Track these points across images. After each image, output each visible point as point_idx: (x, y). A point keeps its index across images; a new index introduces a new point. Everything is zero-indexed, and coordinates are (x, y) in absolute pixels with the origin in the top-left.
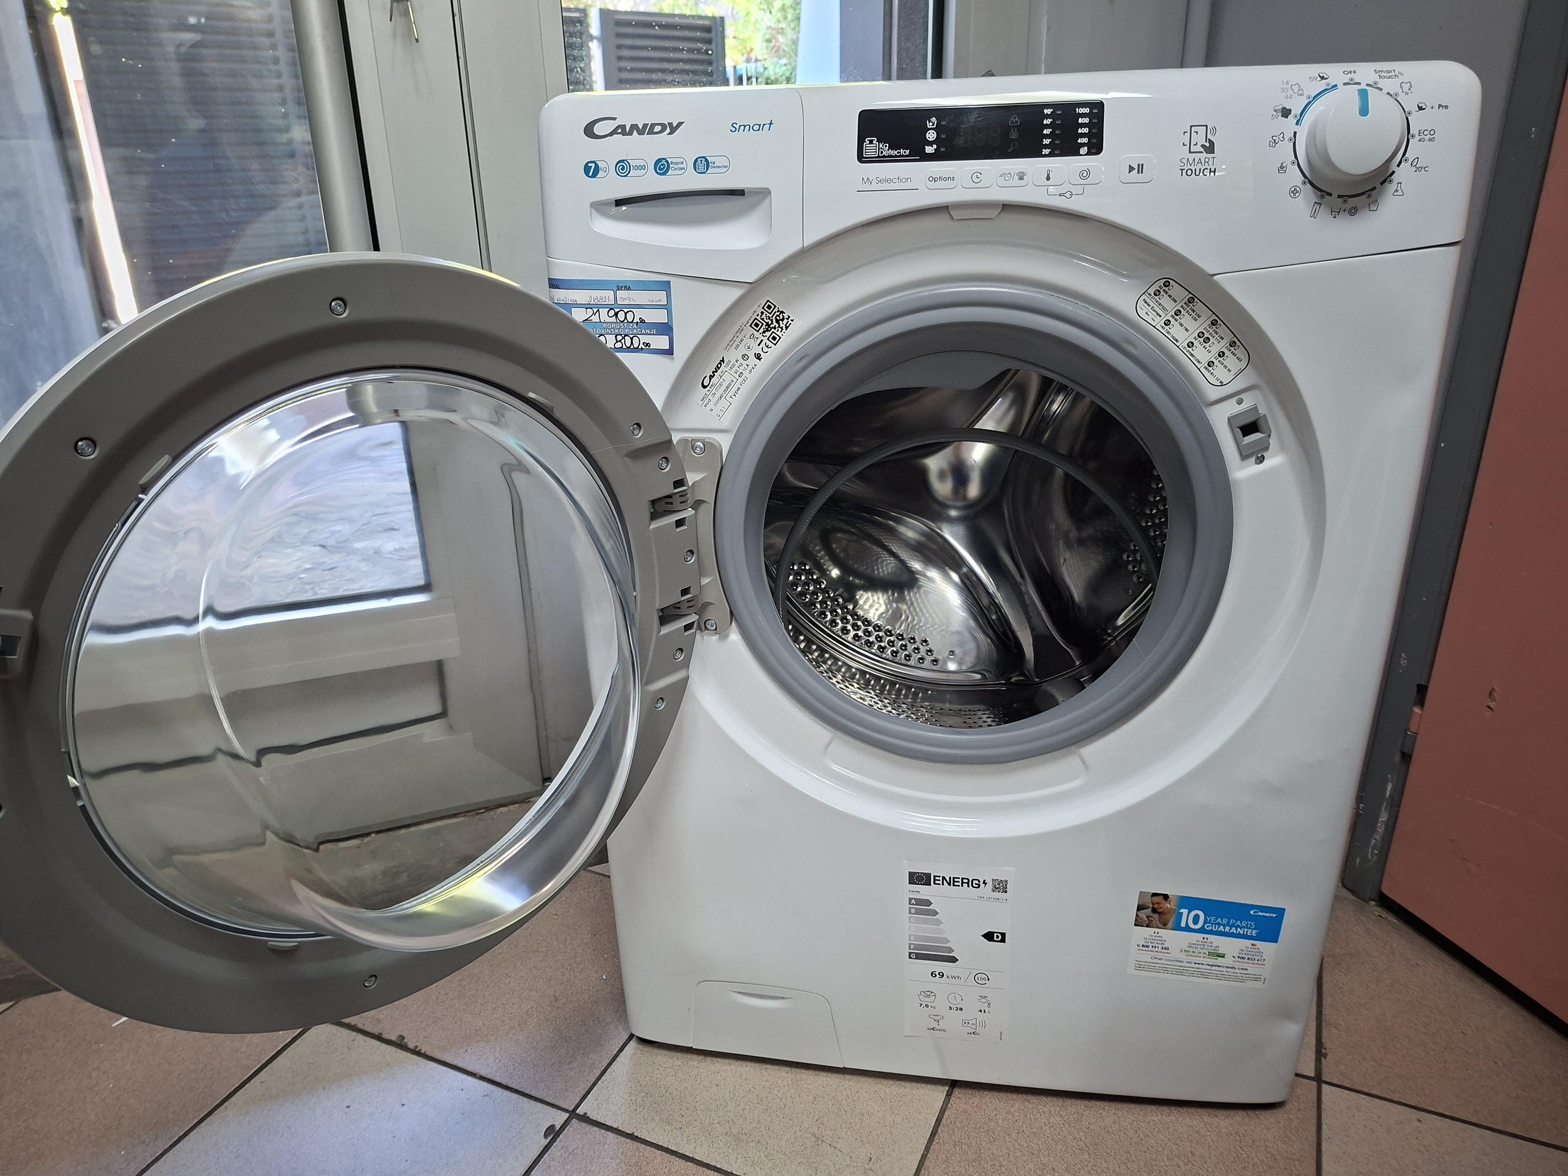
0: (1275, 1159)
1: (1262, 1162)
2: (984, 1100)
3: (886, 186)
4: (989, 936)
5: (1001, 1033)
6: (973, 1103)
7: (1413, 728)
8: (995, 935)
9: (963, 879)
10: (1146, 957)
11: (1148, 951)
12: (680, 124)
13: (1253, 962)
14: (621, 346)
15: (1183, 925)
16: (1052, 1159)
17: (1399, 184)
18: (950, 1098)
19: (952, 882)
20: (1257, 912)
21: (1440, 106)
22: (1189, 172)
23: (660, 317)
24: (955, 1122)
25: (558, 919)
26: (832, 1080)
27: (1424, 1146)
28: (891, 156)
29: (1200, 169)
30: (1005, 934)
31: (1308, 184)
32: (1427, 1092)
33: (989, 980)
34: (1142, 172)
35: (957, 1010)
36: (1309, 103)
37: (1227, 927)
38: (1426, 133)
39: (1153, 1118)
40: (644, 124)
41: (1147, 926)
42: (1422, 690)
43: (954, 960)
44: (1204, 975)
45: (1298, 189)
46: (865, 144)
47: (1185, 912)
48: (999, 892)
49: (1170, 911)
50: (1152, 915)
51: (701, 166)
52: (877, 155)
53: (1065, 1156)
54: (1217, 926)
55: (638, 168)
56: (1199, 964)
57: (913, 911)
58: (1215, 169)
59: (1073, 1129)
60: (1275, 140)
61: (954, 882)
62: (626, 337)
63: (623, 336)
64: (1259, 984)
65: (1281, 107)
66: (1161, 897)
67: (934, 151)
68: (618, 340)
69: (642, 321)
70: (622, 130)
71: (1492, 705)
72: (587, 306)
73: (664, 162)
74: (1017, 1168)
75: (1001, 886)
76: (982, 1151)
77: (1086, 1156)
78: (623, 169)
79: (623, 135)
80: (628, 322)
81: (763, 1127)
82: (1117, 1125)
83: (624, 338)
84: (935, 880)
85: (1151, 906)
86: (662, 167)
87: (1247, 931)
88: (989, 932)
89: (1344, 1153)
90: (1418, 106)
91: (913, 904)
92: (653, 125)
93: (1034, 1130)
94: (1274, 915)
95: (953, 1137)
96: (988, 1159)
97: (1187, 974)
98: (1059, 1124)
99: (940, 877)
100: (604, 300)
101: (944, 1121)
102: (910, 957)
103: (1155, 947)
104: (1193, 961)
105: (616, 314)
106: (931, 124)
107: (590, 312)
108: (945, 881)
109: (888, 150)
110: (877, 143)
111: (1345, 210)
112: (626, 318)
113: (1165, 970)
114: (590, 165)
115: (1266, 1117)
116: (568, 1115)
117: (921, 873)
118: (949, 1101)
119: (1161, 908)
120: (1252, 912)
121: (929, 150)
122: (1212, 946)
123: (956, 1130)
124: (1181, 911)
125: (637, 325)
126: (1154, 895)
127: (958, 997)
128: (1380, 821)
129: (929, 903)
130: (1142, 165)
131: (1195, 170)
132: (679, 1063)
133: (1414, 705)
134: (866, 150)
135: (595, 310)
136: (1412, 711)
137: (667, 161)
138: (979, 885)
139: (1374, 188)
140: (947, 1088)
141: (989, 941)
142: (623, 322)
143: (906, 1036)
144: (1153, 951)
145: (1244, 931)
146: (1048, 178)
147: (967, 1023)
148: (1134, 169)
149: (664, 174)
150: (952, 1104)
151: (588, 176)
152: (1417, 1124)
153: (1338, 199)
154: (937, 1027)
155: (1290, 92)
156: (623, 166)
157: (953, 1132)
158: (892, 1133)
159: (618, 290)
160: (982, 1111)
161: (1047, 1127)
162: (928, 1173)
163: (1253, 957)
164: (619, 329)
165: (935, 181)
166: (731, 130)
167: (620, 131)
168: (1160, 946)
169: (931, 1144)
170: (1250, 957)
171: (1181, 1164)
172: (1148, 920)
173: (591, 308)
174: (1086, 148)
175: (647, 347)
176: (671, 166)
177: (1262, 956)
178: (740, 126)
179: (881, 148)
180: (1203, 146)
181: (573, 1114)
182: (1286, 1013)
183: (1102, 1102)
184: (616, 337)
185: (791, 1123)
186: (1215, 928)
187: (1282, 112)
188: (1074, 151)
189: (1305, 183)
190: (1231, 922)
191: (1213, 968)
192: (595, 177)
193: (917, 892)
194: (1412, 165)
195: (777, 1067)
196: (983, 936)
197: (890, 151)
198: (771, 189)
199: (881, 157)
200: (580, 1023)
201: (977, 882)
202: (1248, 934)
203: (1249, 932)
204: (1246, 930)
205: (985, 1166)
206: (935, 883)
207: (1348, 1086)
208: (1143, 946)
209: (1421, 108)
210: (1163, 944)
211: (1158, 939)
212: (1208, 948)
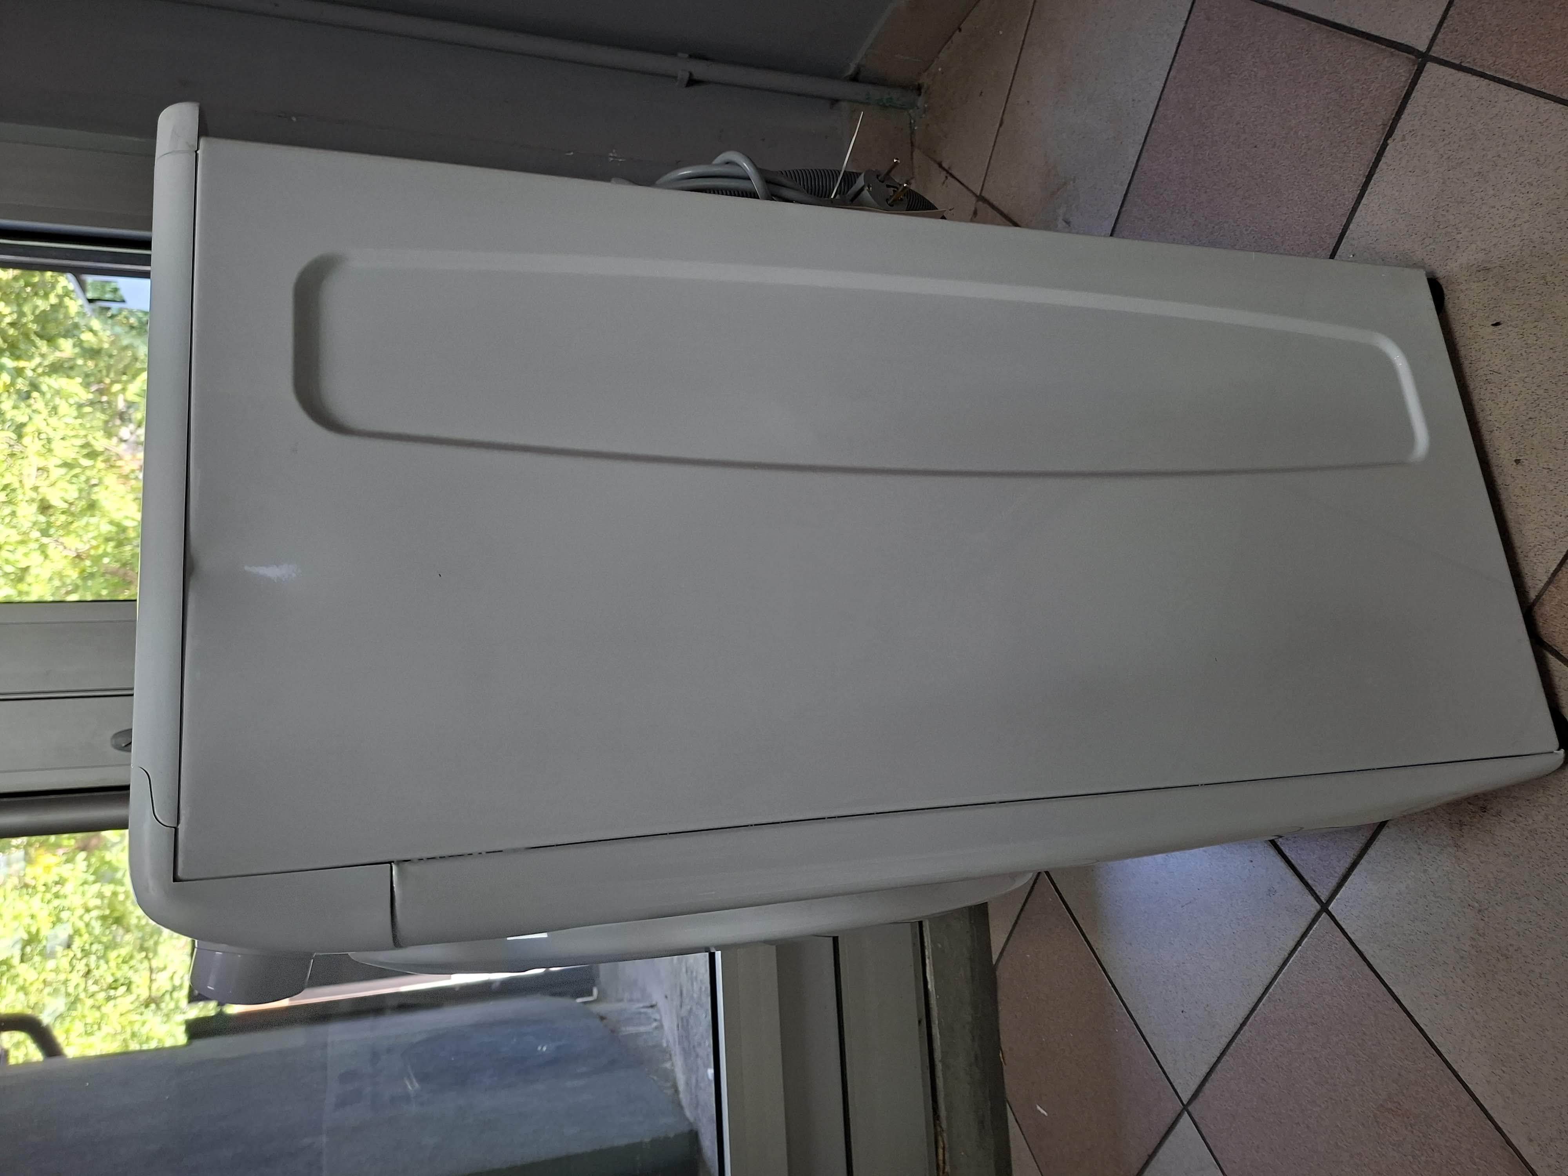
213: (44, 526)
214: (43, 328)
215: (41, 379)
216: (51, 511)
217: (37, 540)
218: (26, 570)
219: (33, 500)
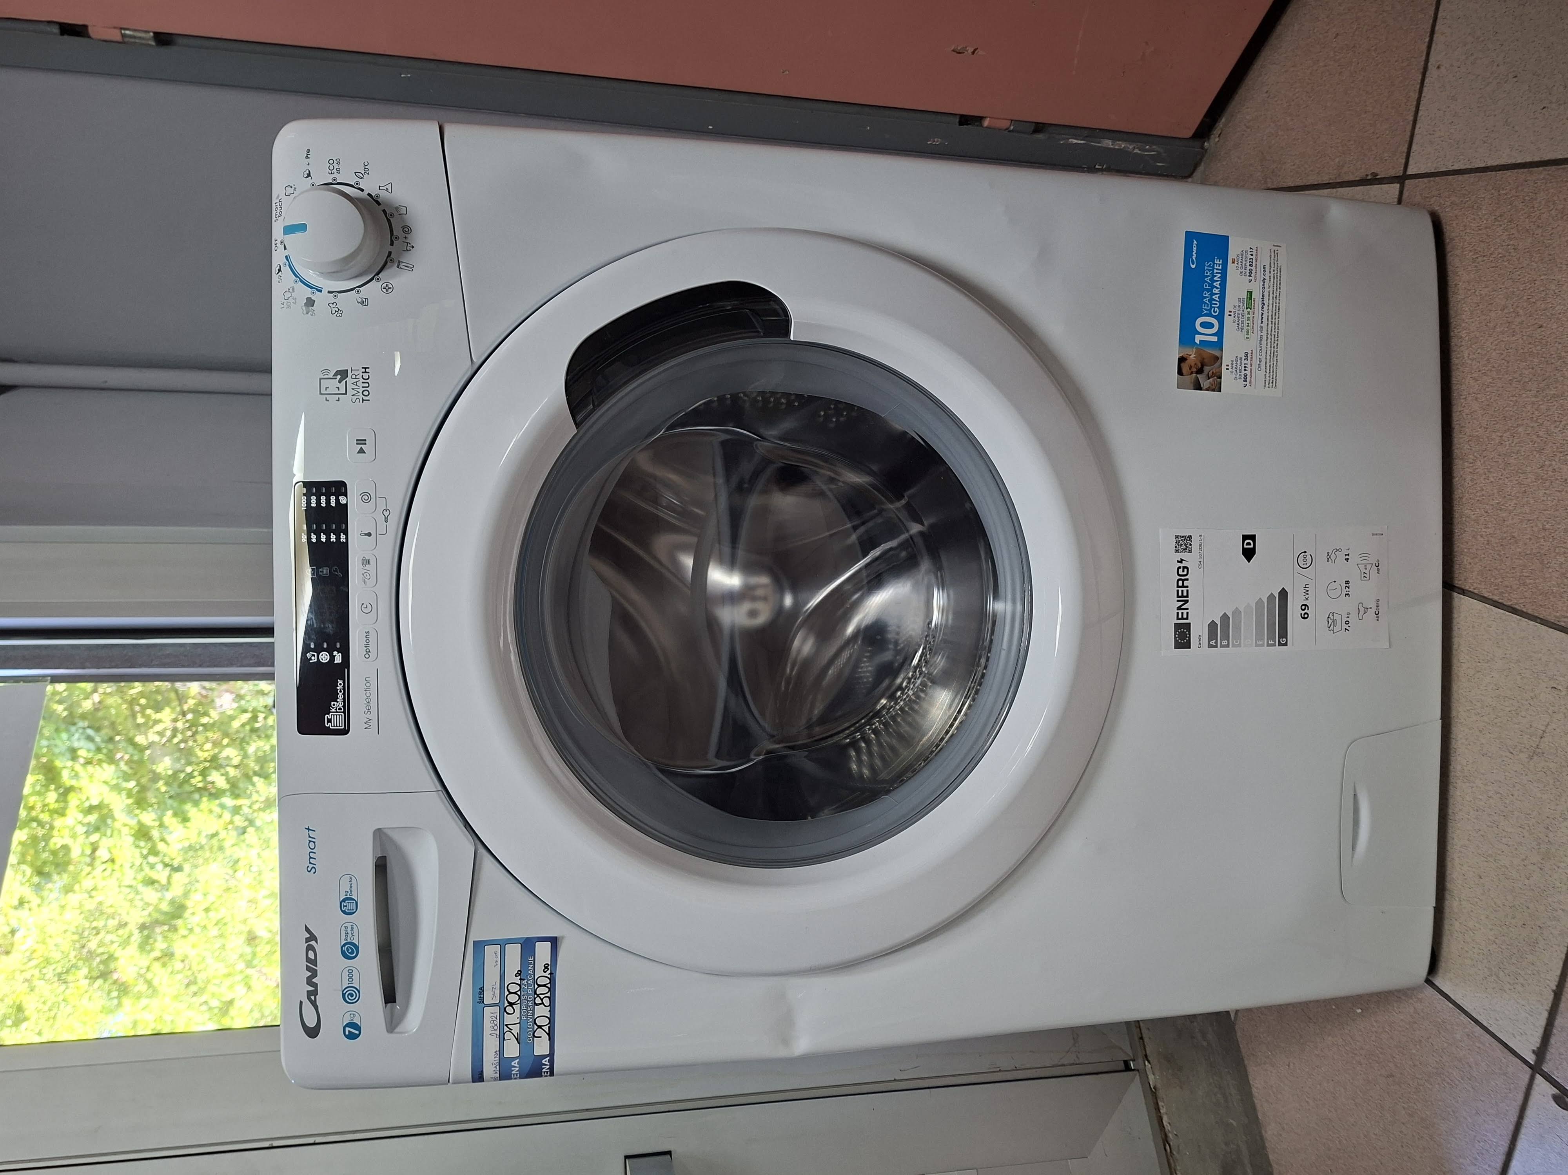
0: (1501, 216)
1: (1505, 230)
2: (1465, 550)
3: (373, 704)
4: (1249, 554)
5: (1373, 535)
6: (1470, 563)
7: (1005, 124)
8: (1245, 546)
9: (1178, 587)
10: (1259, 376)
11: (1251, 375)
12: (307, 930)
13: (1254, 261)
14: (547, 999)
15: (1215, 339)
16: (1529, 469)
17: (381, 188)
18: (1466, 590)
19: (1183, 599)
20: (1193, 260)
21: (307, 157)
22: (366, 393)
23: (514, 953)
24: (1496, 585)
25: (1294, 1064)
26: (1459, 732)
27: (1467, 58)
28: (344, 699)
29: (363, 383)
30: (1244, 536)
31: (379, 276)
32: (1405, 64)
33: (1305, 552)
34: (365, 440)
35: (1349, 588)
36: (301, 281)
37: (1214, 292)
38: (331, 168)
39: (1466, 355)
40: (307, 970)
41: (1220, 378)
42: (965, 120)
43: (1283, 594)
44: (1277, 311)
45: (384, 285)
46: (331, 727)
47: (1198, 339)
48: (1191, 545)
49: (1199, 353)
50: (1206, 372)
51: (350, 906)
52: (343, 714)
53: (1523, 454)
54: (1213, 302)
55: (351, 978)
56: (1262, 318)
57: (1225, 643)
58: (363, 368)
59: (1489, 446)
60: (336, 311)
61: (1183, 596)
62: (538, 993)
63: (536, 996)
64: (1282, 251)
65: (304, 308)
66: (1182, 365)
67: (340, 654)
68: (541, 1002)
69: (519, 974)
70: (312, 995)
71: (971, 50)
72: (502, 1039)
73: (345, 949)
74: (1545, 510)
75: (1184, 543)
76: (1528, 552)
77: (1520, 429)
78: (352, 996)
79: (317, 994)
80: (520, 990)
81: (1528, 822)
82: (1479, 396)
83: (538, 995)
84: (1182, 618)
85: (1194, 375)
86: (350, 951)
87: (1217, 269)
88: (1243, 554)
89: (1485, 142)
90: (306, 177)
91: (1216, 643)
92: (308, 960)
93: (1495, 491)
94: (1195, 242)
95: (1515, 587)
96: (1538, 544)
97: (1277, 331)
98: (1484, 462)
99: (1178, 613)
100: (494, 1019)
101: (1496, 598)
102: (1286, 644)
103: (1245, 367)
104: (1260, 324)
105: (511, 1004)
106: (313, 658)
107: (508, 1035)
108: (1183, 607)
109: (338, 702)
110: (330, 714)
111: (406, 238)
112: (515, 993)
113: (1274, 355)
114: (347, 1033)
115: (1451, 231)
116: (1538, 1076)
117: (1175, 634)
118: (1470, 592)
119: (1195, 364)
120: (1193, 266)
121: (338, 659)
122: (1239, 306)
123: (1506, 583)
124: (1197, 341)
125: (524, 980)
126: (1180, 372)
127: (1331, 587)
128: (1112, 147)
129: (1212, 626)
130: (357, 440)
131: (363, 387)
132: (1457, 924)
133: (981, 126)
134: (337, 726)
135: (506, 1029)
136: (986, 127)
137: (344, 945)
138: (1184, 568)
139: (384, 211)
140: (1455, 594)
141: (1255, 554)
142: (519, 997)
143: (1390, 647)
144: (1251, 369)
145: (1217, 273)
146: (369, 534)
147: (1365, 575)
148: (361, 448)
149: (357, 948)
150: (1474, 589)
151: (358, 1036)
152: (1442, 69)
153: (394, 245)
154: (1374, 609)
155: (291, 300)
156: (348, 995)
157: (1507, 587)
158: (1518, 661)
159: (483, 1002)
160: (1479, 552)
161: (1490, 476)
162: (1565, 617)
163: (1249, 261)
164: (528, 1001)
165: (369, 652)
166: (314, 873)
167: (313, 998)
168: (1244, 362)
169: (1527, 613)
170: (1248, 264)
171: (1518, 320)
172: (1212, 377)
173: (504, 1034)
174: (340, 497)
175: (549, 967)
176: (349, 941)
177: (1246, 251)
178: (310, 863)
179: (336, 709)
180: (340, 382)
181: (1536, 1069)
182: (1317, 221)
183: (1454, 415)
184: (537, 1005)
185: (1518, 786)
186: (1217, 304)
187: (308, 307)
188: (343, 509)
189: (378, 279)
190: (1207, 287)
191: (1266, 302)
192: (360, 1028)
193: (1200, 639)
194: (362, 178)
195: (1451, 801)
196: (1249, 562)
197: (338, 700)
198: (375, 829)
199: (345, 709)
200: (1418, 1047)
201: (1181, 570)
202: (1220, 268)
203: (1218, 267)
204: (1215, 271)
205: (1547, 548)
206: (1187, 618)
207: (1406, 146)
208: (1245, 381)
209: (309, 175)
210: (1241, 359)
211: (1235, 364)
212: (1241, 310)
213: (249, 957)
214: (262, 768)
215: (255, 814)
216: (257, 941)
217: (242, 972)
218: (231, 1002)
219: (241, 933)
